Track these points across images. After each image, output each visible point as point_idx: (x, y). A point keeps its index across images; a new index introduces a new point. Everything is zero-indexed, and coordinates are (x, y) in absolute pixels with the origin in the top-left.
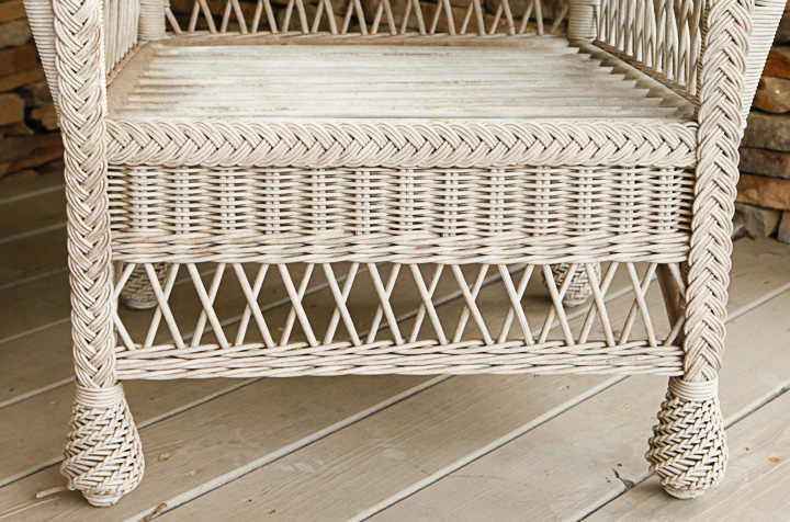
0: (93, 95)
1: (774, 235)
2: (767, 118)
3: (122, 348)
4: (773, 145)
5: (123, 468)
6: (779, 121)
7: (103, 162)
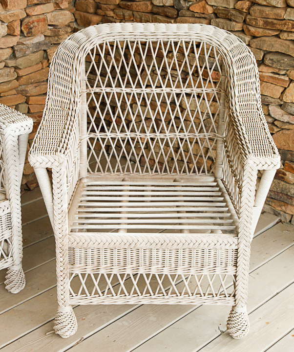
0: (64, 230)
1: (290, 221)
2: (288, 185)
3: (71, 295)
4: (289, 194)
5: (71, 329)
6: (292, 186)
7: (67, 248)
